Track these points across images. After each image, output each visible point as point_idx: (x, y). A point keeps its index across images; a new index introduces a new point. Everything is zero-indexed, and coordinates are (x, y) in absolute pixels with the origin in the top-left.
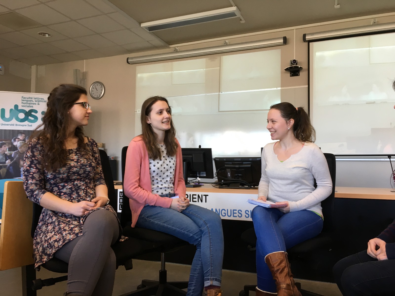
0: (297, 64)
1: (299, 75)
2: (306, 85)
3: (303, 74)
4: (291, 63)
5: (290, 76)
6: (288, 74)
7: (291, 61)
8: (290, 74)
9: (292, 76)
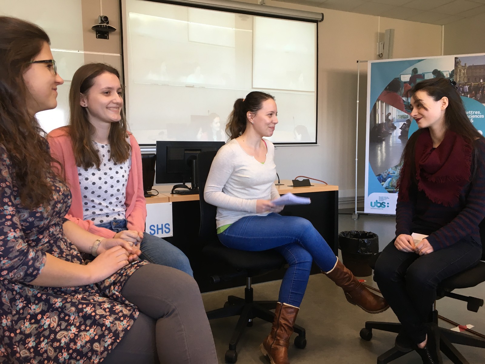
0: (108, 23)
1: (108, 39)
2: (118, 53)
3: (113, 37)
4: (101, 20)
5: (97, 38)
6: (94, 35)
7: (101, 17)
8: (97, 34)
9: (100, 37)
